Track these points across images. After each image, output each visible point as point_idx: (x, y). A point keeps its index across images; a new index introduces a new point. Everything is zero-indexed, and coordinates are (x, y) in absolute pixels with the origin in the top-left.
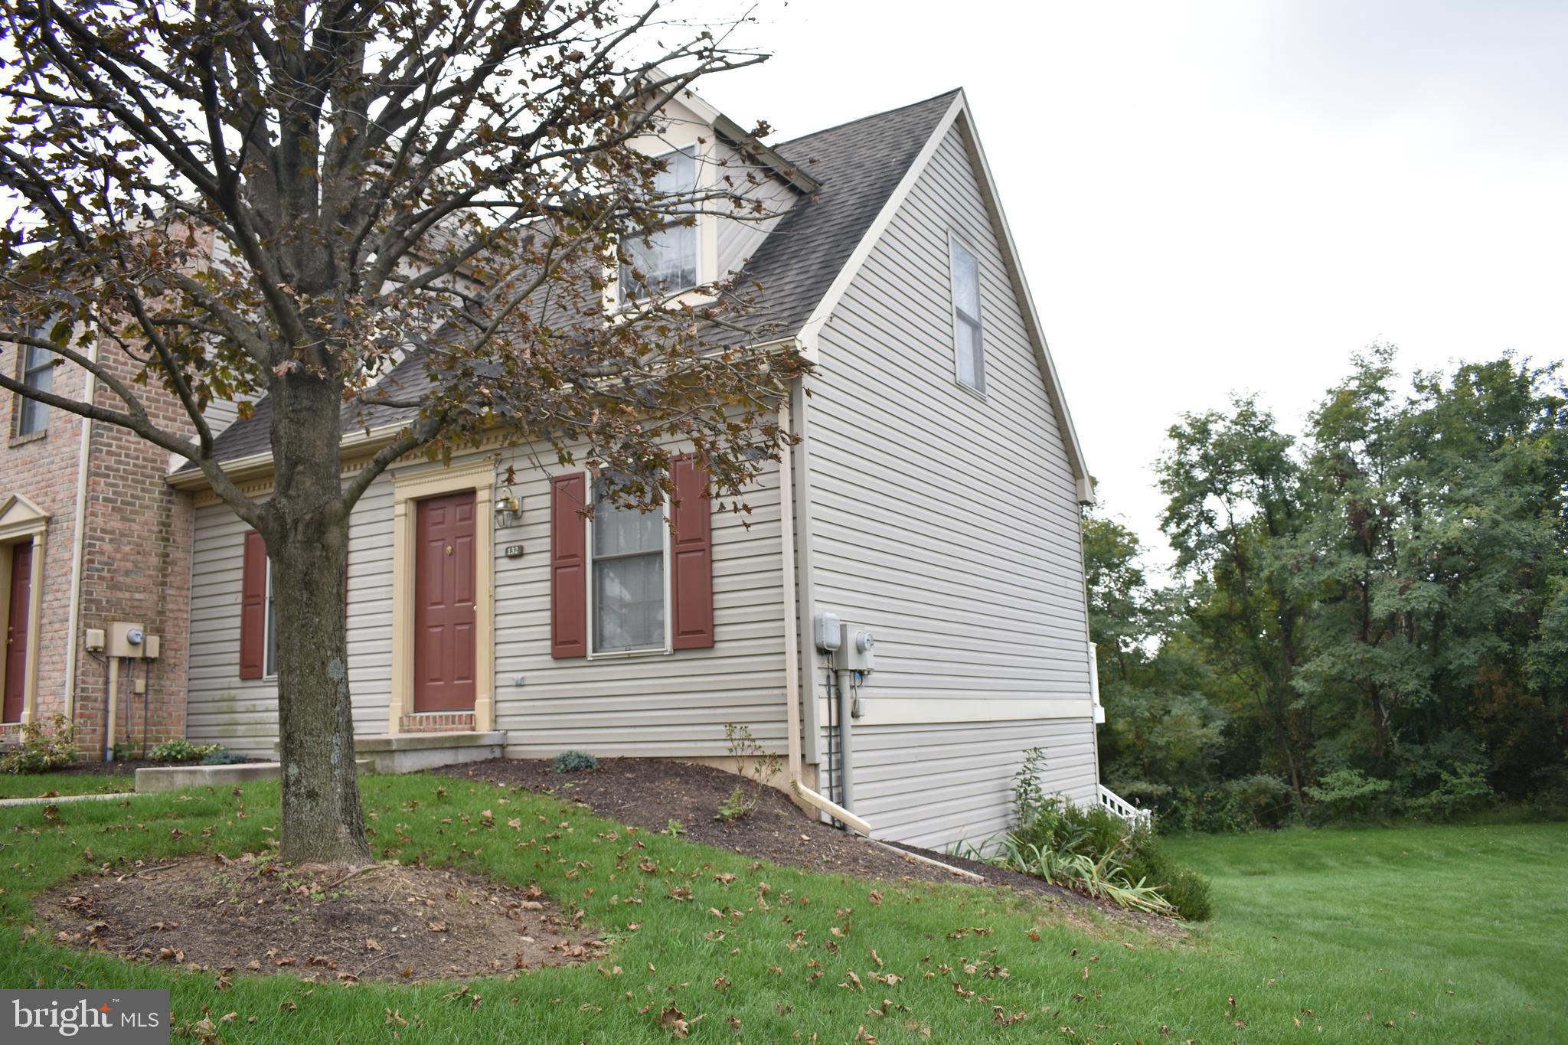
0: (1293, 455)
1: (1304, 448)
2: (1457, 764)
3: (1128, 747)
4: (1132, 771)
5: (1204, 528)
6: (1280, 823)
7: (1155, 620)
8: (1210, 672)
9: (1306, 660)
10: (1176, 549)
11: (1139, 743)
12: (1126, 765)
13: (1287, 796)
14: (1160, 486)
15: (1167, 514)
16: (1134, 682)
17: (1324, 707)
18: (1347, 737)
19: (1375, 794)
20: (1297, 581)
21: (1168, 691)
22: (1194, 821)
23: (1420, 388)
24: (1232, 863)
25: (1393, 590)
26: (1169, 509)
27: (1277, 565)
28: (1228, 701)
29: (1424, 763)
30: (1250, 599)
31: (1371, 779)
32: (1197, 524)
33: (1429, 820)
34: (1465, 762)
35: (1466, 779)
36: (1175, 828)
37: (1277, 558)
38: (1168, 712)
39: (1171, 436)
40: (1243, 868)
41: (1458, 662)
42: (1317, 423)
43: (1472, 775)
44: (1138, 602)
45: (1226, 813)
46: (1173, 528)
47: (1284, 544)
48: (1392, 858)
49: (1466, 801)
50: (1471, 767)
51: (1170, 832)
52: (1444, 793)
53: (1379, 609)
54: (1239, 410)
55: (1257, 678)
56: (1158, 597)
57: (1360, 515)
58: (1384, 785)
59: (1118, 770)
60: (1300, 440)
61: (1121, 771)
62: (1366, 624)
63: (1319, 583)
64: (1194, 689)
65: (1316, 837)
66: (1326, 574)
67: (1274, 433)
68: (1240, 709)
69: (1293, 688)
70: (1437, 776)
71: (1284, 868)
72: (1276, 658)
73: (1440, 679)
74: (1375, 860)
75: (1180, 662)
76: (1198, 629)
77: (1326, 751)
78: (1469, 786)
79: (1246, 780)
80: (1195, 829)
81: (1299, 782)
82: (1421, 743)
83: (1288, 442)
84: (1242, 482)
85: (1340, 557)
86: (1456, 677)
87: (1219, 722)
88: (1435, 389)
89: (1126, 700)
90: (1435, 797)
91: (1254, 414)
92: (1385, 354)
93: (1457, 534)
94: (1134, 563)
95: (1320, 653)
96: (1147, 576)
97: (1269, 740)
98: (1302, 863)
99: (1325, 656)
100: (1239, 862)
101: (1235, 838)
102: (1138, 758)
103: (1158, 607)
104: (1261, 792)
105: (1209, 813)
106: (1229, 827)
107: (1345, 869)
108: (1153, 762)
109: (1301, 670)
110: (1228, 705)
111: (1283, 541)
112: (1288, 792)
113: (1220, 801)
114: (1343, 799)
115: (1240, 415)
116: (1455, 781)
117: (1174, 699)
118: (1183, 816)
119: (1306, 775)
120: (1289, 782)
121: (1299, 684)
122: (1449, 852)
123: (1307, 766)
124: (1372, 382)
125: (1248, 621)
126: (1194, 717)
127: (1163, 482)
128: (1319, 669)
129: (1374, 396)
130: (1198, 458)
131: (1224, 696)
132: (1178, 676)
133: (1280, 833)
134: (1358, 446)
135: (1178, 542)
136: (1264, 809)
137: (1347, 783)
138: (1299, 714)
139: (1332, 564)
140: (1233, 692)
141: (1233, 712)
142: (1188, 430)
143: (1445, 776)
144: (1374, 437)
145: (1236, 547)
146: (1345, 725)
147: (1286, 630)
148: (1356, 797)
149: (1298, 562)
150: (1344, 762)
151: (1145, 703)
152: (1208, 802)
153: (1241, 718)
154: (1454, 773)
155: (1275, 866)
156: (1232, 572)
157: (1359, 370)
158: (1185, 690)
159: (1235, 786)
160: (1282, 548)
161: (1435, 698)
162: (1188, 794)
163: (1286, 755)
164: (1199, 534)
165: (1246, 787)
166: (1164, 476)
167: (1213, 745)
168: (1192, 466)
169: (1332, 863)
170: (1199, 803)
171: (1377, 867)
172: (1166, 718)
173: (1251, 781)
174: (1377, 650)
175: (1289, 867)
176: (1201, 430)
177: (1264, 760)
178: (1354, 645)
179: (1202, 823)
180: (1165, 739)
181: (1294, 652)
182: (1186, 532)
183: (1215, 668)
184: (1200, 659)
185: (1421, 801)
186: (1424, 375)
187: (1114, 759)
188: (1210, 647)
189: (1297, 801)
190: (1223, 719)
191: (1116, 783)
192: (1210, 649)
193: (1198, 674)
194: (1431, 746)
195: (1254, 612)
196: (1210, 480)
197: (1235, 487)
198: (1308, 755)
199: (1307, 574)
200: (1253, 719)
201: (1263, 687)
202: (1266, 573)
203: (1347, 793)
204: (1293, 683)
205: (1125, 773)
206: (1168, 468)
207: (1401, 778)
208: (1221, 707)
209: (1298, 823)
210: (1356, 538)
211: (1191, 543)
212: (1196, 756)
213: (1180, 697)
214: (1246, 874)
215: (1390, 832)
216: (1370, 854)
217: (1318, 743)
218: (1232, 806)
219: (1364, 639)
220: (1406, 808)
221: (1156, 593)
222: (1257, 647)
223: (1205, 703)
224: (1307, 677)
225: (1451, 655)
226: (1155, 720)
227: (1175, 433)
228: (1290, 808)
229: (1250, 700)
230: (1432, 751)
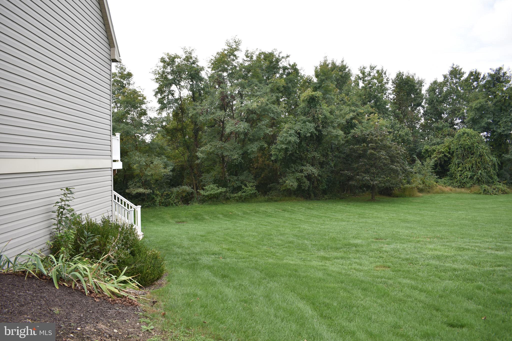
0: (203, 74)
1: (207, 72)
2: (247, 183)
3: (137, 175)
4: (138, 184)
5: (170, 97)
6: (189, 202)
7: (150, 129)
8: (169, 149)
9: (202, 147)
10: (159, 103)
11: (141, 174)
12: (136, 182)
13: (192, 193)
14: (155, 80)
15: (157, 90)
16: (140, 151)
17: (206, 162)
18: (213, 173)
19: (221, 193)
20: (201, 118)
21: (153, 155)
22: (160, 202)
23: (247, 57)
24: (173, 218)
25: (233, 124)
26: (158, 88)
27: (195, 112)
28: (174, 159)
29: (237, 182)
30: (184, 123)
31: (220, 188)
32: (168, 95)
33: (237, 201)
34: (250, 182)
35: (250, 188)
36: (153, 205)
37: (194, 109)
38: (152, 163)
39: (161, 61)
40: (176, 220)
41: (251, 150)
42: (212, 64)
43: (251, 187)
44: (144, 121)
45: (171, 199)
46: (159, 96)
47: (198, 105)
48: (226, 215)
49: (249, 195)
50: (251, 184)
51: (150, 206)
52: (242, 193)
53: (228, 130)
54: (186, 55)
55: (184, 151)
56: (152, 120)
57: (224, 97)
58: (224, 190)
59: (132, 184)
60: (206, 69)
61: (134, 184)
62: (222, 135)
63: (208, 119)
64: (162, 155)
65: (201, 207)
66: (211, 117)
67: (198, 65)
68: (178, 162)
69: (197, 156)
70: (241, 187)
71: (191, 220)
72: (192, 145)
73: (245, 155)
74: (221, 216)
75: (157, 144)
76: (166, 133)
77: (206, 178)
78: (251, 190)
79: (179, 188)
80: (160, 205)
81: (196, 189)
82: (236, 175)
83: (202, 69)
84: (184, 82)
85: (216, 111)
86: (249, 155)
87: (171, 167)
88: (252, 58)
89: (137, 158)
90: (240, 194)
91: (191, 58)
92: (238, 43)
93: (256, 107)
94: (144, 107)
95: (206, 144)
96: (148, 112)
97: (187, 173)
98: (197, 218)
99: (208, 145)
100: (175, 218)
101: (174, 208)
102: (140, 180)
103: (151, 124)
104: (183, 191)
105: (165, 199)
106: (172, 204)
107: (211, 220)
108: (146, 181)
109: (200, 149)
110: (174, 161)
111: (198, 104)
112: (193, 192)
113: (169, 195)
114: (211, 194)
115: (187, 57)
116: (247, 189)
117: (155, 158)
118: (156, 201)
119: (200, 186)
120: (193, 188)
121: (199, 154)
122: (245, 213)
123: (199, 182)
124: (232, 52)
125: (183, 131)
126: (162, 165)
127: (157, 79)
128: (206, 150)
129: (232, 57)
130: (170, 71)
131: (172, 157)
132: (157, 150)
133: (189, 206)
134: (225, 74)
135: (160, 101)
136: (184, 198)
137: (212, 189)
138: (198, 165)
139: (213, 113)
140: (176, 156)
141: (176, 163)
142: (168, 60)
143: (243, 187)
144: (230, 72)
145: (181, 105)
146: (212, 169)
147: (196, 135)
148: (215, 194)
149: (202, 111)
150: (211, 181)
151: (144, 159)
152: (165, 195)
153: (178, 165)
154: (246, 185)
155: (187, 219)
156: (179, 114)
157: (228, 47)
158: (159, 155)
159: (175, 190)
160: (197, 106)
161: (242, 161)
162: (158, 192)
163: (192, 178)
164: (168, 99)
165: (179, 190)
166: (157, 76)
167: (168, 175)
168: (168, 74)
169: (207, 218)
170: (162, 195)
171: (221, 219)
172: (151, 165)
173: (181, 188)
174: (226, 144)
175: (192, 219)
176: (172, 60)
177: (186, 180)
178: (218, 142)
179: (162, 203)
180: (151, 173)
181: (197, 143)
182: (164, 97)
183: (170, 147)
184: (165, 144)
185: (235, 195)
186: (249, 52)
187: (132, 180)
188: (169, 140)
189: (195, 195)
190: (172, 166)
191: (132, 189)
192: (169, 141)
193: (164, 149)
194: (239, 177)
195: (185, 128)
196: (174, 79)
197: (182, 83)
198: (200, 179)
199: (205, 116)
200: (182, 165)
201: (186, 155)
202: (190, 115)
203: (212, 192)
204: (197, 154)
205: (135, 185)
206: (159, 73)
207: (229, 187)
208: (172, 161)
209: (196, 202)
210: (222, 105)
211: (165, 102)
212: (162, 178)
213: (157, 157)
214: (178, 222)
215: (225, 205)
216: (219, 214)
217: (203, 174)
218: (173, 197)
219: (221, 140)
220: (231, 197)
221: (151, 118)
222: (185, 141)
223: (166, 160)
224: (202, 152)
225: (249, 147)
226: (147, 165)
227: (163, 60)
228: (193, 197)
229: (181, 159)
230: (240, 178)
